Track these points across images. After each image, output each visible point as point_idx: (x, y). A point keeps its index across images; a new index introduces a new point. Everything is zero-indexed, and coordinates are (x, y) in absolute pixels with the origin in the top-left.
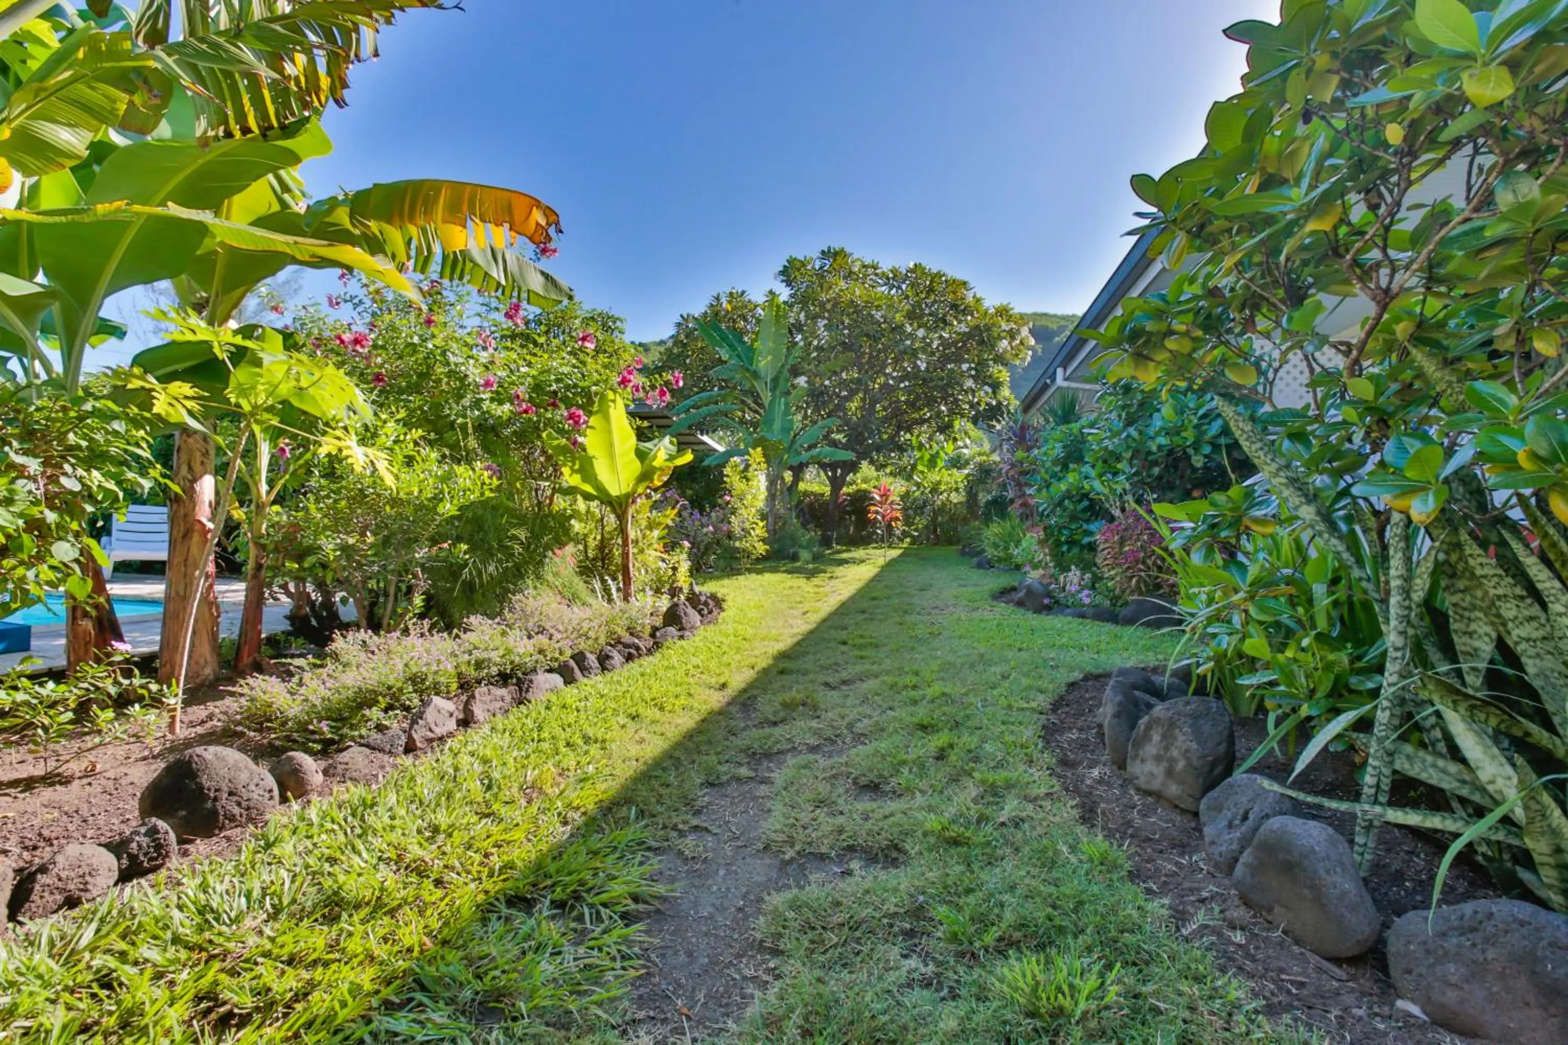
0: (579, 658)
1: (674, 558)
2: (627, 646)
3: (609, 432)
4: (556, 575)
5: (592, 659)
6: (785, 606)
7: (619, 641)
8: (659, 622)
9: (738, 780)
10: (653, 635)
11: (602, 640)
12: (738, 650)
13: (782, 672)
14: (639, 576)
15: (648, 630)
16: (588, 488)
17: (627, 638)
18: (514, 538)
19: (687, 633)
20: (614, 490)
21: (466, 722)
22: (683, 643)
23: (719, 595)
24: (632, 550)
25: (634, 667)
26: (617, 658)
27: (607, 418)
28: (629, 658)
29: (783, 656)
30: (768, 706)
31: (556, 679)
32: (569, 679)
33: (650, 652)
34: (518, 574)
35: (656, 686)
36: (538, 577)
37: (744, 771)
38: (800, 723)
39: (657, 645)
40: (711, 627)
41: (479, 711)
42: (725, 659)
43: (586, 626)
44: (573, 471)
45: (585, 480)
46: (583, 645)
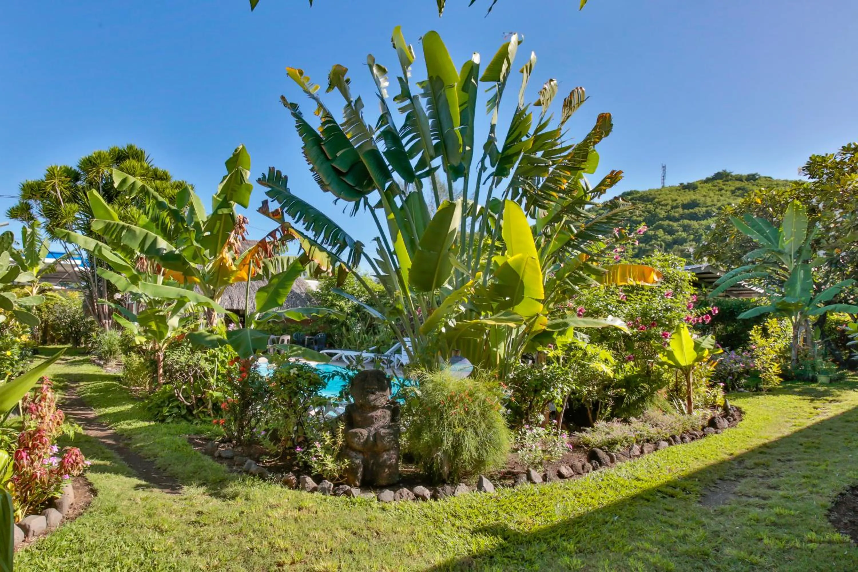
0: (673, 437)
1: (715, 391)
2: (691, 434)
3: (681, 340)
4: (659, 401)
5: (678, 438)
6: (782, 420)
7: (688, 431)
8: (706, 423)
9: (730, 480)
10: (703, 430)
11: (681, 431)
12: (743, 441)
13: (761, 453)
14: (695, 399)
15: (701, 427)
16: (671, 362)
17: (691, 431)
18: (643, 387)
19: (719, 431)
20: (683, 363)
21: (642, 452)
22: (716, 435)
23: (743, 410)
24: (692, 387)
25: (695, 443)
26: (688, 439)
27: (680, 334)
28: (693, 439)
29: (765, 446)
30: (749, 463)
31: (666, 444)
32: (670, 444)
33: (701, 437)
34: (642, 399)
35: (704, 451)
36: (651, 401)
37: (733, 478)
38: (760, 470)
39: (704, 435)
40: (733, 429)
41: (645, 450)
42: (735, 444)
43: (674, 425)
44: (664, 355)
45: (669, 359)
46: (674, 432)
